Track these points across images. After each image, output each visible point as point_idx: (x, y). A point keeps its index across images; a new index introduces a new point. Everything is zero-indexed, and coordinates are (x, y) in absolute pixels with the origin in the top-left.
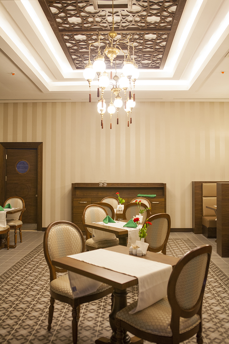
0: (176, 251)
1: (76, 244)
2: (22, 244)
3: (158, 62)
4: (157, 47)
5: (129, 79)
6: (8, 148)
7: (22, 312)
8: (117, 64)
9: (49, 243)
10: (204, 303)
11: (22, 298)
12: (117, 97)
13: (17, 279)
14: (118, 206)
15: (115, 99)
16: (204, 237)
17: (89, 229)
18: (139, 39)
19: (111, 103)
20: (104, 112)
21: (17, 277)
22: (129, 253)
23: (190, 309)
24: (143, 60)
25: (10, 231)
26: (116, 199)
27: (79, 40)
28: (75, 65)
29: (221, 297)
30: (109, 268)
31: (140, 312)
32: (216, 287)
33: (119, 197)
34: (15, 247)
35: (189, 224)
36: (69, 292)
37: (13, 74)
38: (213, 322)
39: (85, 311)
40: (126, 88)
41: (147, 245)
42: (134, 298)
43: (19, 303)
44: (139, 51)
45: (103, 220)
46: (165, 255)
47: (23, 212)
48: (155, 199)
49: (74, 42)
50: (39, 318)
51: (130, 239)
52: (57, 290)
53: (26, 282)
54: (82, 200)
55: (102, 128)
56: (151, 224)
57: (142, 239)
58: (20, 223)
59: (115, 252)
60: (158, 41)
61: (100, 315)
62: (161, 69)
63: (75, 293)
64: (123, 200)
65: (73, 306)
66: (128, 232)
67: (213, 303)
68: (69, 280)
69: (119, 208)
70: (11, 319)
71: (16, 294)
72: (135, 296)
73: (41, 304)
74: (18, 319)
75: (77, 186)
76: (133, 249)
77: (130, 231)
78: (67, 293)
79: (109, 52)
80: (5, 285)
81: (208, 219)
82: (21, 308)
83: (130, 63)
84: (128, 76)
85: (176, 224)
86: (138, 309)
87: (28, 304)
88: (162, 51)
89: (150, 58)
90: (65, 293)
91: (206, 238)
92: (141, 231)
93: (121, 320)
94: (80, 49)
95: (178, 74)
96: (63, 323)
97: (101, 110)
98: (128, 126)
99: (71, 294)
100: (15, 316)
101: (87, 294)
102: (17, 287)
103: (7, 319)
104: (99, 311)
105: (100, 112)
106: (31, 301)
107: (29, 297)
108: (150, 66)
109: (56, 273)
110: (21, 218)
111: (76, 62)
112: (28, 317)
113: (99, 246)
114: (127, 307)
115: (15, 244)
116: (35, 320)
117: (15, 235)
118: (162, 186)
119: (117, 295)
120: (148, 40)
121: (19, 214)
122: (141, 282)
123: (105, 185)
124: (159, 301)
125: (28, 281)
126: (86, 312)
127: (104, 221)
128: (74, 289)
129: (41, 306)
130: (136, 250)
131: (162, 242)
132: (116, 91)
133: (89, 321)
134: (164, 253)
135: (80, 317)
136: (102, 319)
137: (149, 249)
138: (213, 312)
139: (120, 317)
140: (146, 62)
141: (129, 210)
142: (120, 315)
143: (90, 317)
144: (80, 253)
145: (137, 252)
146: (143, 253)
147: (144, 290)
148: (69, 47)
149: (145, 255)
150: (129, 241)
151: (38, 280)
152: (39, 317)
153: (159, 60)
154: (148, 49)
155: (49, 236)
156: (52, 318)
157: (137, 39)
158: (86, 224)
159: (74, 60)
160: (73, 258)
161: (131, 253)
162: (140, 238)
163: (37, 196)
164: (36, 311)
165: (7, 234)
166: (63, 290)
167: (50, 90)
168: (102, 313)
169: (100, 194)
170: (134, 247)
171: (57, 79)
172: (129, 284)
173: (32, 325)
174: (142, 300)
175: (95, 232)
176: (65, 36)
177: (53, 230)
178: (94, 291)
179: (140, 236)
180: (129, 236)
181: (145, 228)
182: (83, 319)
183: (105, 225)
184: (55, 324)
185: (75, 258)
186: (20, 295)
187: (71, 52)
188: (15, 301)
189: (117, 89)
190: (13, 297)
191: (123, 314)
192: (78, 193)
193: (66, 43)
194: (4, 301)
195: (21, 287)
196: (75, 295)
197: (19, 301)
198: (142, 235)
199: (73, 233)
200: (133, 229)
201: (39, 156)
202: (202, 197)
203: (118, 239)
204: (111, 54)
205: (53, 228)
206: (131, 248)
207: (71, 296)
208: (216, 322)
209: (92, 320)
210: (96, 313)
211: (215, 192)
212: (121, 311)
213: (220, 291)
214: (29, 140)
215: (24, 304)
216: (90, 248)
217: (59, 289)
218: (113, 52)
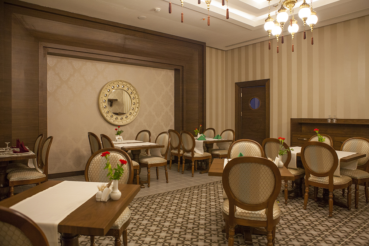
6: (243, 87)
37: (204, 19)
54: (301, 136)
123: (335, 121)
169: (330, 131)
201: (267, 93)
214: (258, 78)
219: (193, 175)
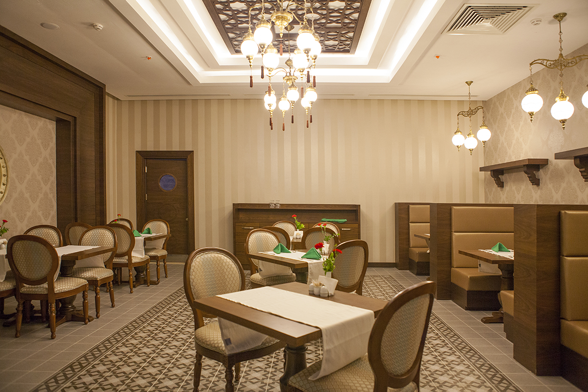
0: (374, 291)
1: (232, 279)
2: (167, 279)
3: (348, 43)
4: (347, 21)
5: (306, 54)
6: (148, 159)
7: (160, 368)
8: (290, 46)
9: (192, 277)
10: (423, 370)
11: (162, 350)
12: (291, 86)
13: (156, 324)
14: (296, 233)
15: (289, 89)
16: (411, 274)
17: (255, 261)
18: (320, 8)
19: (283, 97)
20: (273, 108)
21: (157, 322)
22: (308, 293)
23: (402, 375)
24: (327, 40)
25: (150, 263)
26: (293, 224)
27: (237, 10)
28: (234, 48)
29: (439, 352)
30: (277, 314)
31: (325, 378)
32: (432, 338)
33: (296, 221)
34: (158, 283)
35: (391, 258)
36: (220, 345)
37: (149, 58)
38: (430, 386)
39: (248, 369)
40: (302, 69)
41: (335, 282)
42: (318, 352)
43: (157, 357)
44: (322, 27)
45: (274, 249)
46: (360, 296)
47: (168, 239)
48: (346, 225)
49: (230, 13)
50: (183, 378)
51: (312, 274)
52: (203, 343)
53: (168, 329)
54: (247, 225)
55: (272, 129)
56: (341, 253)
57: (327, 273)
58: (165, 252)
59: (288, 292)
60: (348, 12)
61: (269, 375)
62: (351, 54)
63: (228, 347)
64: (302, 224)
65: (227, 366)
66: (309, 265)
67: (429, 361)
68: (219, 329)
69: (296, 234)
70: (144, 378)
71: (153, 345)
72: (319, 350)
73: (187, 358)
74: (153, 378)
75: (240, 207)
76: (314, 287)
77: (312, 264)
78: (218, 347)
79: (278, 18)
80: (139, 332)
81: (417, 250)
82: (159, 363)
83: (308, 31)
84: (306, 50)
85: (375, 256)
86: (322, 373)
87: (168, 358)
88: (353, 28)
89: (336, 38)
90: (215, 347)
91: (414, 275)
92: (328, 262)
93: (296, 388)
94: (239, 24)
95: (376, 60)
96: (216, 385)
97: (269, 105)
98: (308, 127)
99: (224, 349)
100: (150, 374)
101: (247, 348)
102: (156, 335)
103: (137, 377)
104: (268, 370)
105: (267, 108)
106: (173, 355)
107: (171, 349)
108: (336, 49)
109: (203, 319)
110: (165, 246)
111: (234, 43)
112: (166, 375)
113: (268, 283)
114: (305, 369)
115: (158, 279)
116: (177, 381)
117: (157, 268)
118: (355, 209)
119: (291, 351)
120: (334, 11)
121: (163, 241)
122: (327, 336)
123: (278, 207)
124: (354, 362)
125: (171, 327)
126: (250, 371)
127: (275, 251)
128: (227, 342)
129: (187, 362)
130: (318, 289)
131: (357, 279)
132: (290, 79)
133: (253, 383)
134: (360, 292)
135: (240, 378)
136: (271, 381)
137: (339, 288)
138: (430, 373)
139: (294, 384)
140: (331, 43)
141: (310, 237)
142: (294, 381)
143: (255, 378)
144: (238, 291)
145: (321, 292)
146: (329, 292)
147: (331, 346)
148: (225, 21)
149: (332, 296)
150: (309, 276)
151: (185, 326)
152: (183, 376)
153: (349, 40)
154: (334, 24)
155: (192, 268)
156: (200, 378)
157: (318, 9)
158: (250, 254)
159: (231, 40)
160: (225, 298)
161: (311, 293)
162: (324, 272)
163: (187, 219)
164: (179, 368)
165: (147, 267)
166: (212, 342)
167: (201, 81)
168: (271, 372)
169: (272, 218)
170: (316, 285)
171: (209, 67)
172: (308, 338)
173: (171, 388)
174: (328, 361)
175: (263, 265)
176: (217, 4)
177: (198, 260)
178: (258, 344)
179: (325, 269)
180: (309, 270)
181: (332, 258)
182: (244, 380)
183: (276, 255)
184: (204, 387)
185: (228, 299)
186: (159, 345)
187: (227, 28)
188: (150, 354)
189: (291, 77)
190: (149, 348)
191: (299, 379)
192: (242, 216)
193: (220, 15)
194: (136, 353)
195: (161, 335)
196: (229, 351)
197: (157, 353)
198: (328, 268)
199: (228, 264)
200: (315, 261)
201: (189, 169)
202: (409, 223)
203: (294, 274)
204: (280, 21)
205: (198, 257)
206: (312, 286)
207: (223, 351)
208: (434, 387)
209: (257, 382)
210: (262, 372)
211: (428, 218)
212: (297, 375)
213: (438, 344)
214: (176, 148)
215: (163, 357)
216: (255, 285)
217: (206, 341)
218: (283, 18)
219: (131, 290)
